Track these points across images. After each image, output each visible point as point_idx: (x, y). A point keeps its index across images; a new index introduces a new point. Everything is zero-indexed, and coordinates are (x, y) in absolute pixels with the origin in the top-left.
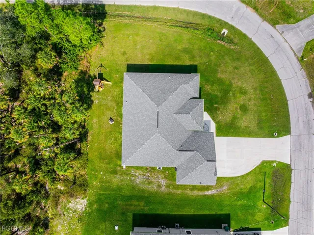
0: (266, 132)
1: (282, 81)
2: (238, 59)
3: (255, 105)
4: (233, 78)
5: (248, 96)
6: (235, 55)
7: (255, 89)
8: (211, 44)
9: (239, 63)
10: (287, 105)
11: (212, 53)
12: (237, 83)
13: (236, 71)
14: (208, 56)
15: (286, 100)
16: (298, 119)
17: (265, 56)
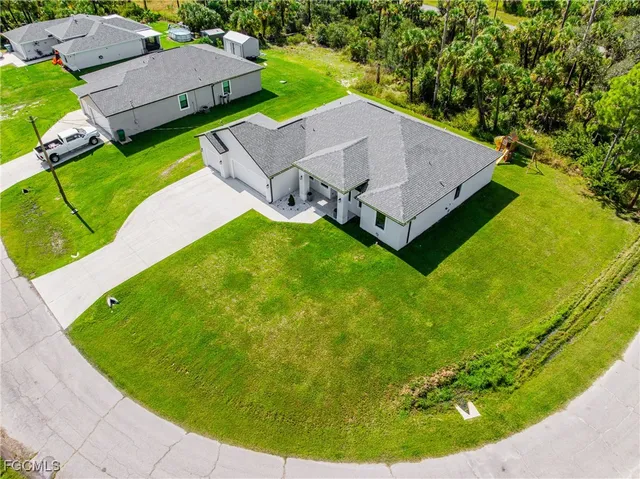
0: (142, 290)
1: (182, 432)
2: (360, 367)
3: (218, 310)
4: (324, 312)
5: (252, 308)
6: (378, 371)
7: (247, 341)
8: (456, 347)
9: (346, 360)
10: (121, 385)
11: (429, 324)
12: (305, 309)
13: (337, 333)
14: (430, 311)
15: (132, 394)
16: (58, 376)
17: (296, 453)
